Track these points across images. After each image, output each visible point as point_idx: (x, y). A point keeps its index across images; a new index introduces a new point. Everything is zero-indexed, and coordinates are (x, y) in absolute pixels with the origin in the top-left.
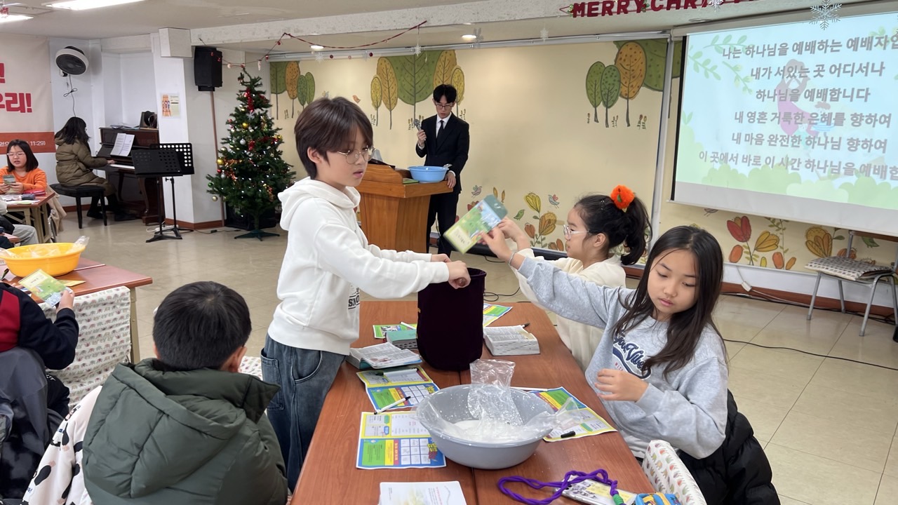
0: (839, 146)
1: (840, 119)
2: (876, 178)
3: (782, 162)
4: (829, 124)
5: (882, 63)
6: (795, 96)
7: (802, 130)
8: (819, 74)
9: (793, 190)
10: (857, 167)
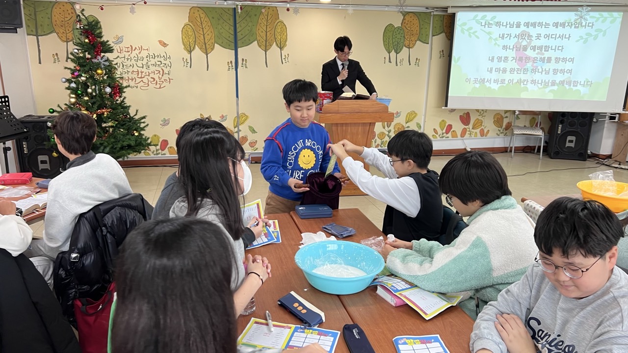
0: (549, 72)
1: (549, 60)
2: (567, 87)
3: (518, 82)
4: (543, 62)
5: (570, 35)
6: (525, 49)
7: (529, 65)
8: (538, 38)
9: (524, 95)
10: (557, 82)
